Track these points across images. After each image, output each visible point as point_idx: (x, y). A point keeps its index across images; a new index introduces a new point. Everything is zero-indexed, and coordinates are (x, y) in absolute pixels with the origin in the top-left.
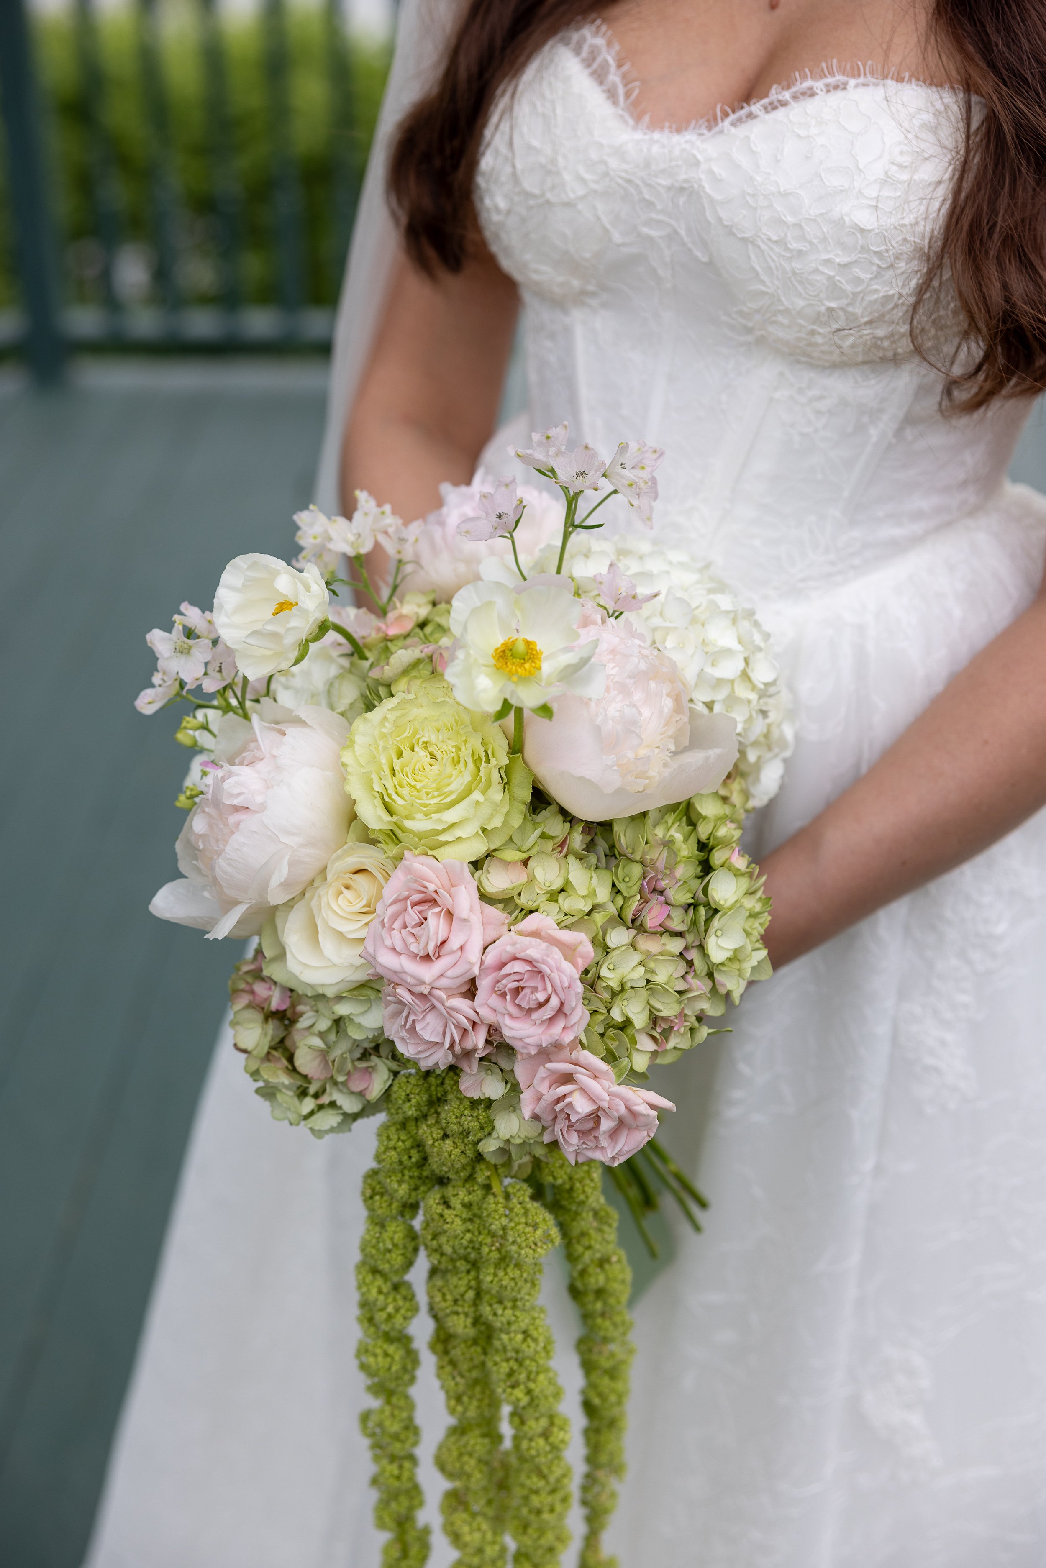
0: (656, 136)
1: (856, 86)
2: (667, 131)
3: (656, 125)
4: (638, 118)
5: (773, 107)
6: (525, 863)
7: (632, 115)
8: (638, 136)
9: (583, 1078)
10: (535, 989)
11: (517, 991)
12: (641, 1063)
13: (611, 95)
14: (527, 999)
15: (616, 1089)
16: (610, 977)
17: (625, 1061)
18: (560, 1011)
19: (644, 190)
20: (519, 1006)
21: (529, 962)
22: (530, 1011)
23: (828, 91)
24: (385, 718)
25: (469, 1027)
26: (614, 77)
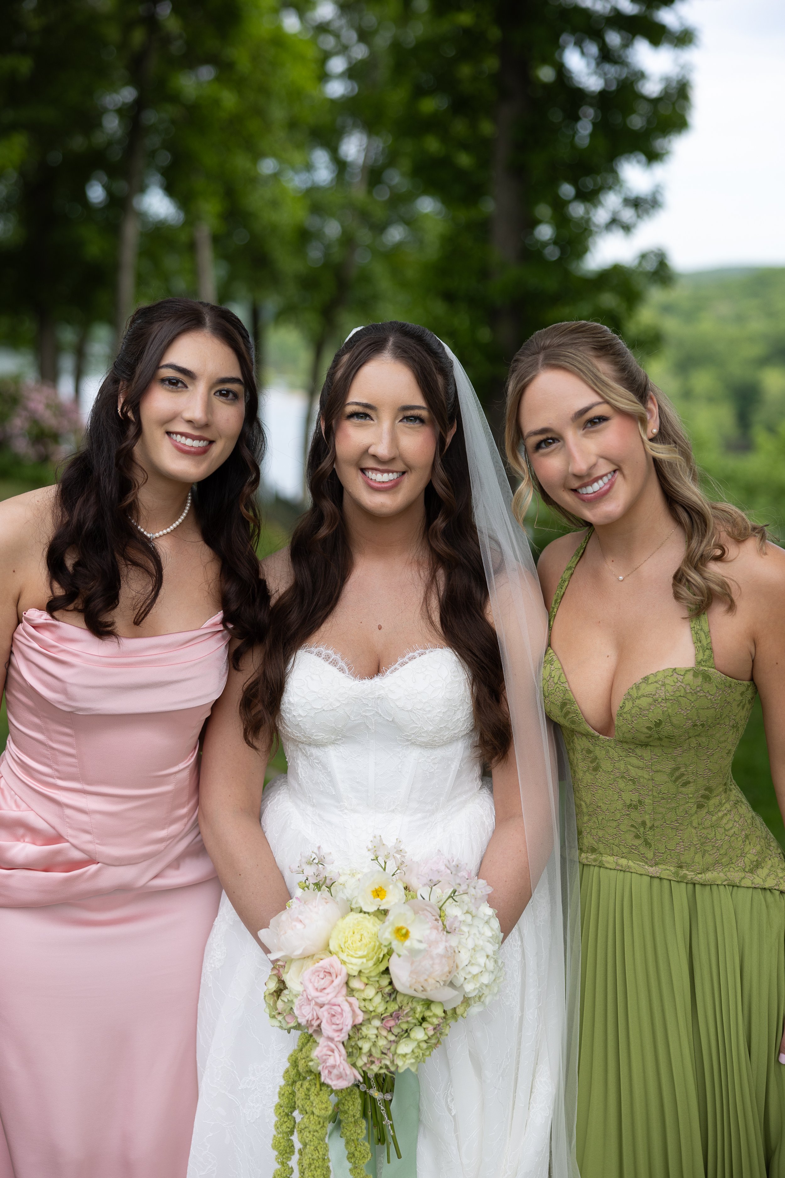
0: (364, 681)
1: (429, 652)
2: (367, 680)
3: (362, 678)
4: (355, 677)
5: (402, 664)
6: (367, 984)
7: (353, 676)
8: (357, 682)
9: (336, 1052)
10: (338, 1019)
11: (334, 1016)
12: (360, 1063)
13: (341, 670)
14: (335, 1020)
15: (343, 1062)
16: (365, 1031)
17: (354, 1058)
18: (341, 1030)
19: (363, 700)
20: (331, 1020)
21: (342, 1010)
22: (333, 1024)
23: (420, 656)
24: (357, 919)
25: (315, 1018)
26: (342, 664)
